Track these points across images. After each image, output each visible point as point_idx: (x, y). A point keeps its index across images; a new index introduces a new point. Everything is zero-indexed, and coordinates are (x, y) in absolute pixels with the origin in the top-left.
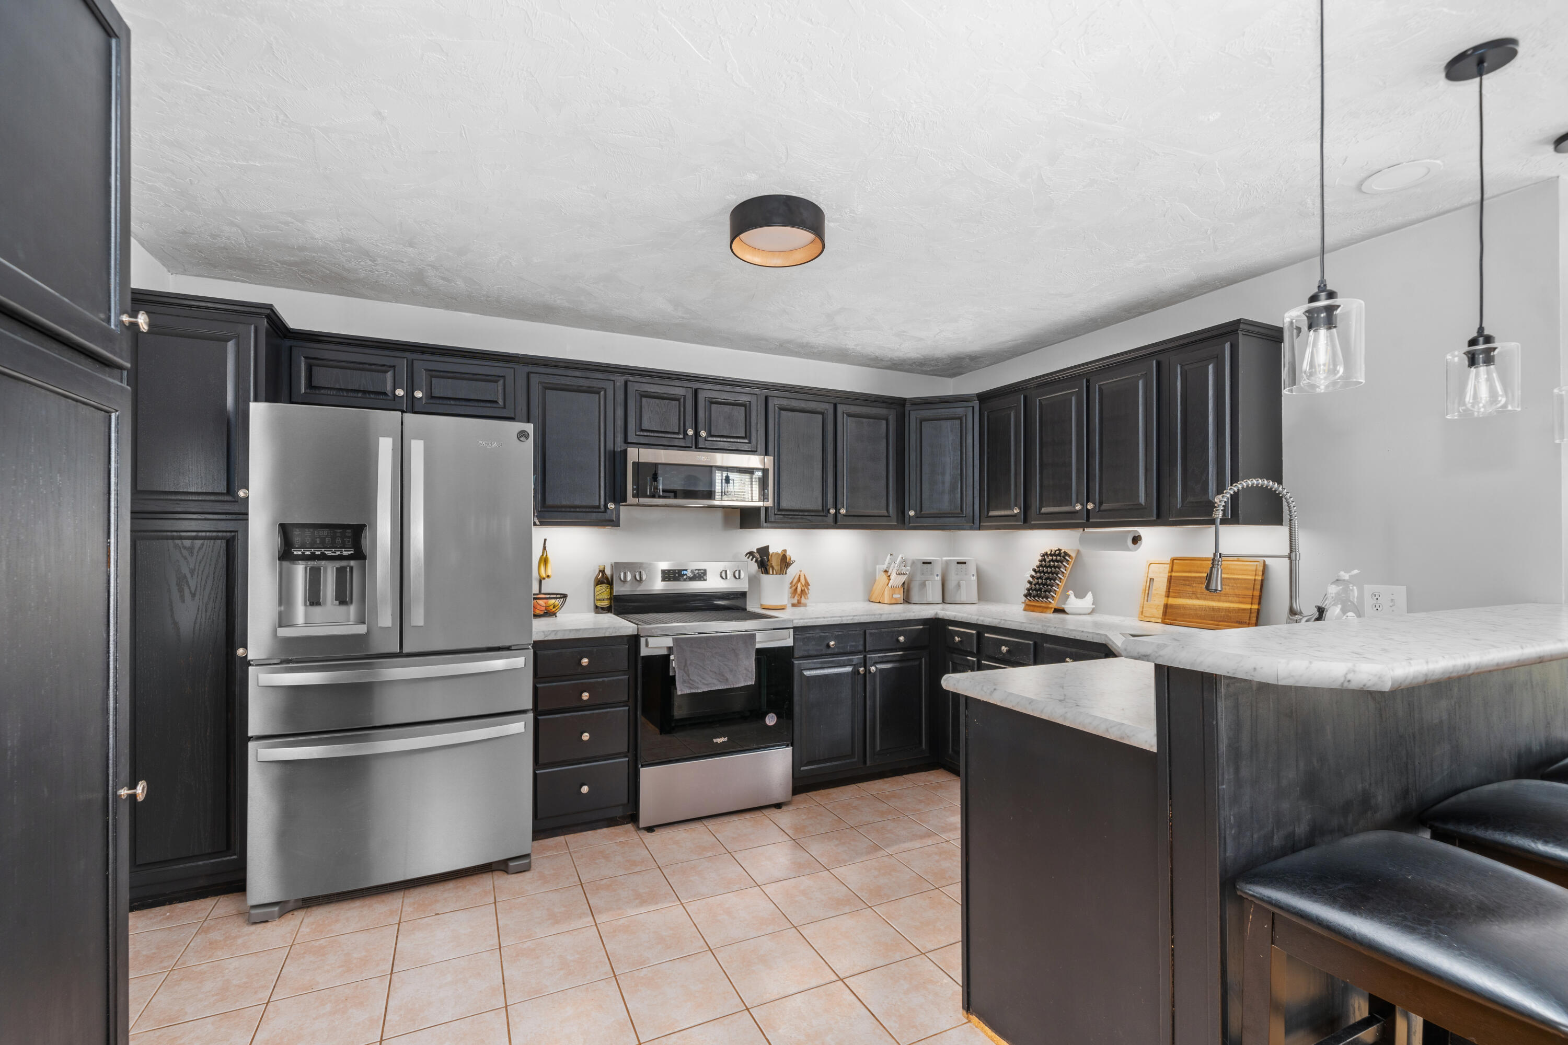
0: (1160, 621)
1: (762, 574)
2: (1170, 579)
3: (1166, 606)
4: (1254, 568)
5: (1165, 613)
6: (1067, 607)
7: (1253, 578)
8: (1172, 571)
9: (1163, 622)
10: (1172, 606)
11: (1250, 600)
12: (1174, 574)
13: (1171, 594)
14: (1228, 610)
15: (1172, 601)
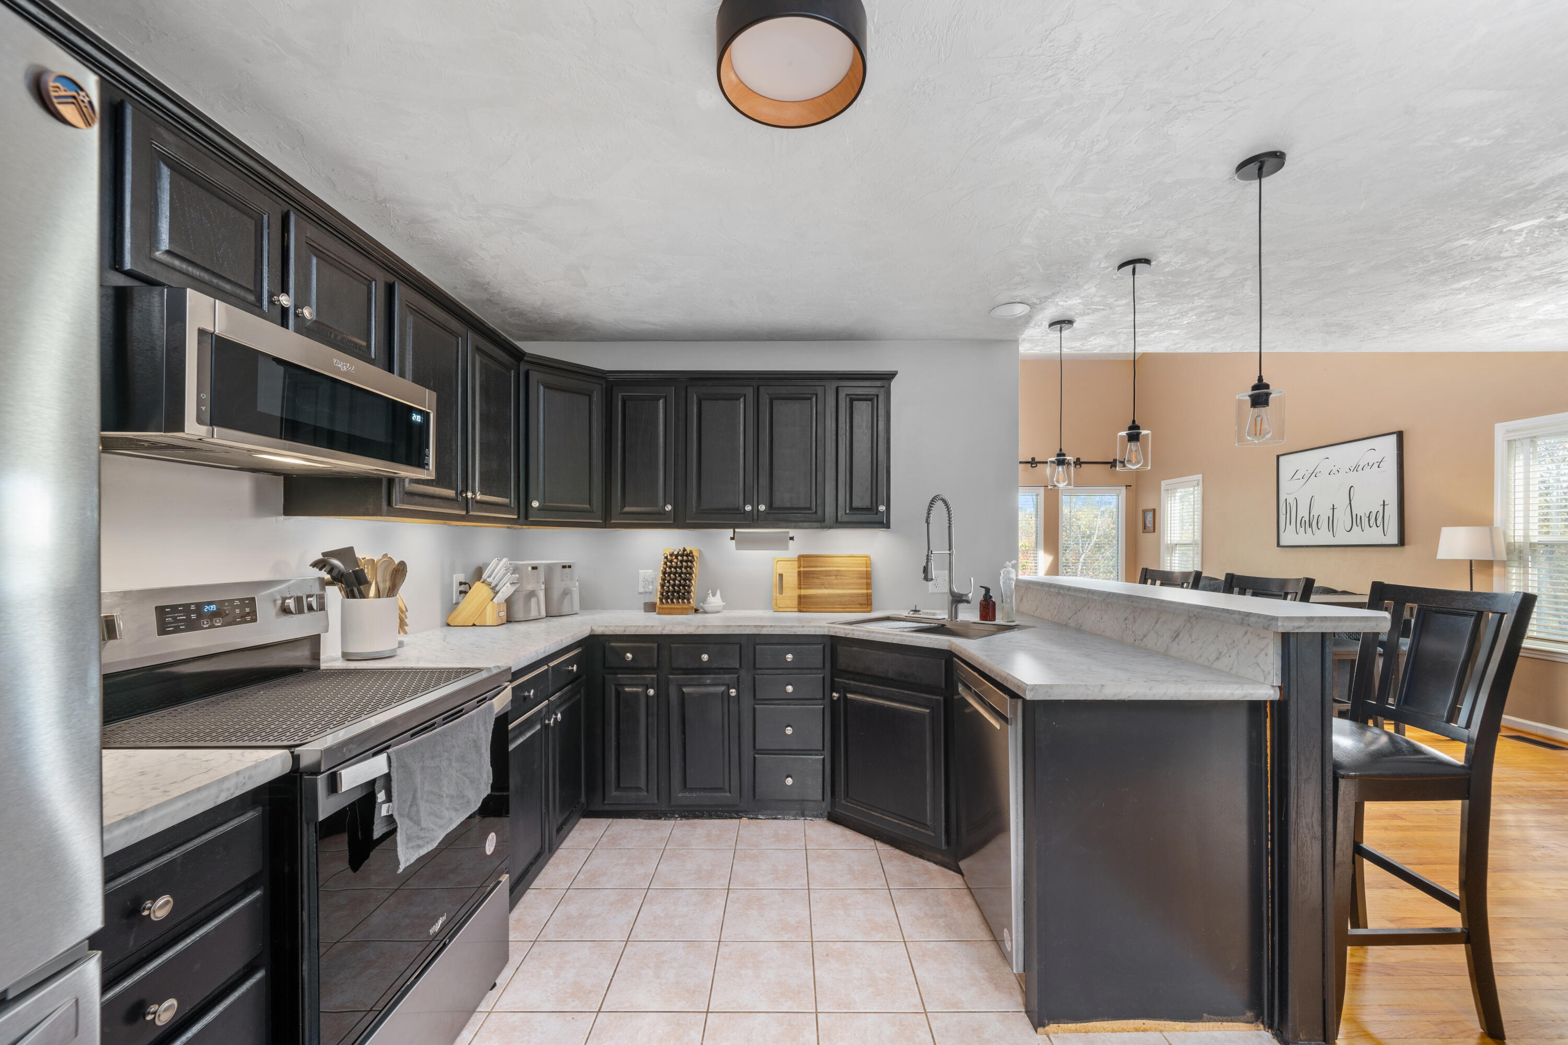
0: (796, 610)
1: (348, 598)
2: (799, 573)
3: (800, 597)
4: (865, 562)
5: (800, 603)
6: (707, 607)
7: (865, 569)
8: (799, 567)
9: (800, 611)
10: (805, 597)
11: (865, 587)
12: (802, 569)
13: (802, 586)
14: (851, 595)
15: (803, 592)
